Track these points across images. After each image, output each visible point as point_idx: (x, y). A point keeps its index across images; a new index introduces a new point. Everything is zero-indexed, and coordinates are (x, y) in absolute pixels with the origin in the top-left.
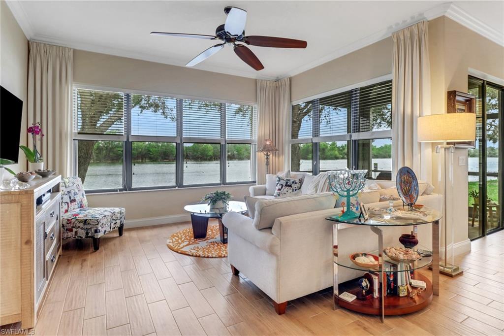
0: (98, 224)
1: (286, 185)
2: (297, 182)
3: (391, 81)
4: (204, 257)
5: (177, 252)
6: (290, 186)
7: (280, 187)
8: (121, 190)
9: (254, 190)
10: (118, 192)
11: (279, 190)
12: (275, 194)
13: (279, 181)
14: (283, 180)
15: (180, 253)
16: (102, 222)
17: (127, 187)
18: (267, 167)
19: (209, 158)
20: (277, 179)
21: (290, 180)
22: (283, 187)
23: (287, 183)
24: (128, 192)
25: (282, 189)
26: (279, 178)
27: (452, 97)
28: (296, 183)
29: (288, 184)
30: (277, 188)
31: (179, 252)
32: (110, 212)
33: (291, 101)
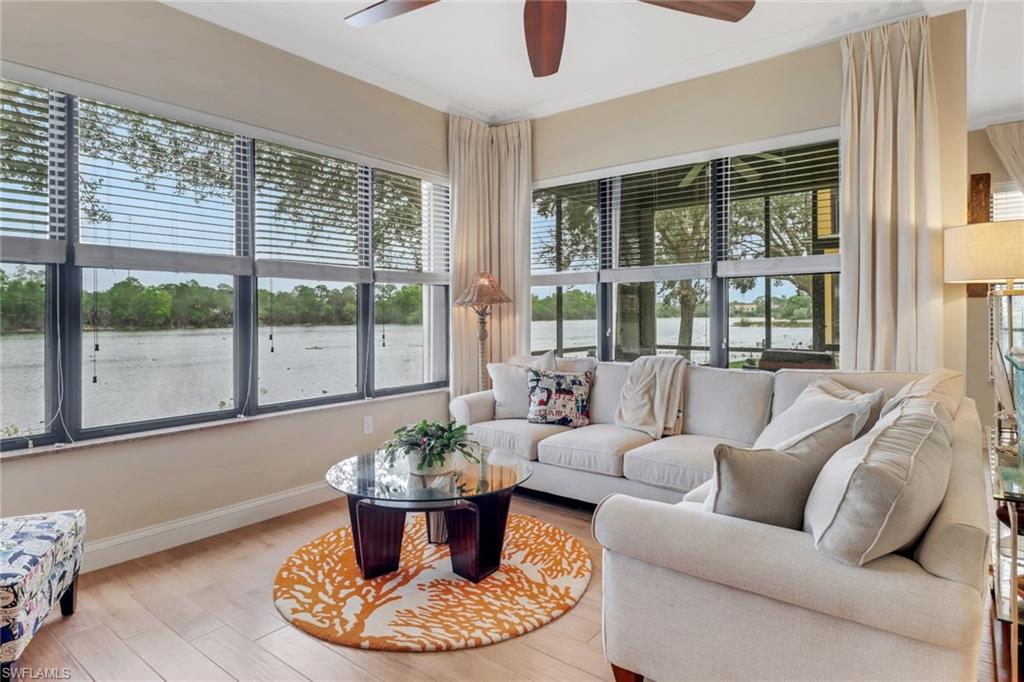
0: (14, 604)
1: (560, 391)
2: (582, 379)
3: (835, 144)
4: (466, 647)
5: (357, 647)
6: (569, 392)
7: (544, 396)
8: (39, 441)
9: (470, 406)
10: (31, 451)
11: (542, 403)
12: (531, 416)
13: (538, 380)
14: (548, 376)
15: (370, 649)
16: (28, 589)
17: (64, 429)
18: (483, 344)
19: (160, 321)
20: (531, 375)
21: (563, 377)
22: (553, 396)
23: (559, 384)
24: (74, 445)
25: (551, 401)
26: (536, 373)
27: (981, 186)
28: (580, 384)
29: (563, 387)
30: (536, 398)
31: (366, 644)
32: (42, 537)
33: (533, 178)
